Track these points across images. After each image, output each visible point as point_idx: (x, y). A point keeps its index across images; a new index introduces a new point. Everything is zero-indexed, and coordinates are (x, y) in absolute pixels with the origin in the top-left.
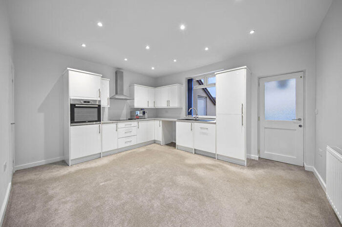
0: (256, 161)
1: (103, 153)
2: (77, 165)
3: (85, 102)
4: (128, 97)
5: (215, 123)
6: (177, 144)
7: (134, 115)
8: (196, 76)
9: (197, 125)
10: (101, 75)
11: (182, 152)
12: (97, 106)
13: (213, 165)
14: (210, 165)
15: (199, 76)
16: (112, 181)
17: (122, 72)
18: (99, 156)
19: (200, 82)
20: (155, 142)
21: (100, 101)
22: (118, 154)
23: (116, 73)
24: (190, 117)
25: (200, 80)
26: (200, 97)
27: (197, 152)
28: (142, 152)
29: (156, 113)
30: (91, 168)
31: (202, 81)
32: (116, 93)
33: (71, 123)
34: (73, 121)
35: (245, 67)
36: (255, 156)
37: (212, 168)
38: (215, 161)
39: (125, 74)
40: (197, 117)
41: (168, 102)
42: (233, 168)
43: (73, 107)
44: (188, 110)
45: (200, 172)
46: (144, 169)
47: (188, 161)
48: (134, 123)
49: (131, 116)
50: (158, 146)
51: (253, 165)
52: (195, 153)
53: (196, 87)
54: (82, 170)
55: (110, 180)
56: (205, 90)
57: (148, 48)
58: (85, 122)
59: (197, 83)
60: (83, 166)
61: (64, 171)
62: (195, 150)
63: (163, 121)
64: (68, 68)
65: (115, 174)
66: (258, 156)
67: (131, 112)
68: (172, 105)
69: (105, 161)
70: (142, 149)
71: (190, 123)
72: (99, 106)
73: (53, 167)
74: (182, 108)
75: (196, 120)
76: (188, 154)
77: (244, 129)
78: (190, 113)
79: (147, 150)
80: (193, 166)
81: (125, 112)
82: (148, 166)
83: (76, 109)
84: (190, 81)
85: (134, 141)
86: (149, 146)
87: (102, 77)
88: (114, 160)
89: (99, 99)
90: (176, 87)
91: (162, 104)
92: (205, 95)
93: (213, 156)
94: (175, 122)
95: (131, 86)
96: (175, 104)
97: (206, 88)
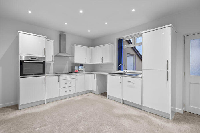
0: (182, 114)
1: (47, 100)
2: (24, 110)
3: (32, 58)
4: (70, 55)
5: (141, 78)
6: (108, 94)
7: (74, 70)
8: (125, 37)
9: (125, 78)
10: (46, 37)
11: (112, 101)
12: (42, 62)
13: (138, 117)
14: (135, 116)
15: (128, 37)
16: (47, 127)
17: (65, 35)
18: (43, 103)
19: (129, 42)
20: (91, 91)
21: (45, 58)
22: (59, 101)
23: (60, 36)
24: (120, 72)
25: (129, 40)
26: (130, 55)
27: (124, 103)
28: (79, 101)
29: (92, 68)
30: (34, 113)
31: (131, 40)
32: (60, 52)
33: (20, 75)
34: (22, 74)
35: (171, 25)
36: (180, 110)
37: (138, 119)
38: (141, 112)
39: (67, 36)
40: (126, 72)
41: (102, 59)
42: (157, 121)
43: (22, 62)
44: (119, 66)
45: (126, 123)
46: (76, 117)
47: (116, 111)
48: (73, 76)
49: (72, 70)
50: (93, 95)
51: (179, 119)
52: (123, 103)
53: (126, 46)
54: (26, 114)
55: (45, 125)
56: (134, 49)
57: (81, 12)
58: (32, 75)
59: (126, 43)
60: (28, 111)
61: (13, 114)
62: (123, 100)
63: (97, 75)
64: (18, 31)
65: (51, 120)
66: (183, 110)
67: (72, 67)
68: (105, 62)
69: (47, 107)
70: (80, 98)
71: (119, 77)
72: (44, 62)
73: (6, 110)
74: (113, 64)
75: (125, 74)
76: (117, 104)
77: (169, 83)
78: (120, 68)
79: (83, 98)
80: (119, 116)
81: (67, 67)
82: (80, 114)
83: (24, 64)
84: (120, 41)
85: (73, 91)
86: (86, 95)
87: (47, 38)
88: (55, 106)
89: (44, 56)
90: (108, 46)
91: (97, 61)
92: (134, 53)
93: (139, 107)
94: (107, 75)
95: (72, 46)
96: (107, 61)
97: (134, 47)
